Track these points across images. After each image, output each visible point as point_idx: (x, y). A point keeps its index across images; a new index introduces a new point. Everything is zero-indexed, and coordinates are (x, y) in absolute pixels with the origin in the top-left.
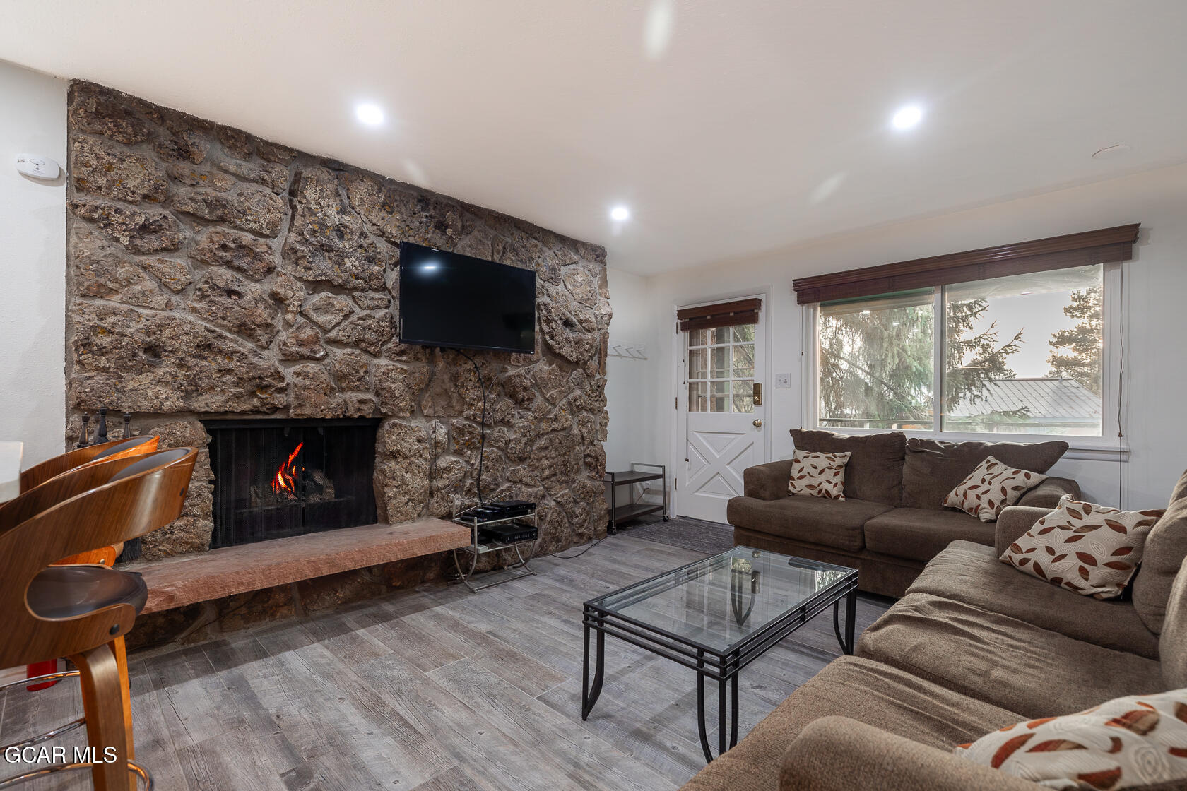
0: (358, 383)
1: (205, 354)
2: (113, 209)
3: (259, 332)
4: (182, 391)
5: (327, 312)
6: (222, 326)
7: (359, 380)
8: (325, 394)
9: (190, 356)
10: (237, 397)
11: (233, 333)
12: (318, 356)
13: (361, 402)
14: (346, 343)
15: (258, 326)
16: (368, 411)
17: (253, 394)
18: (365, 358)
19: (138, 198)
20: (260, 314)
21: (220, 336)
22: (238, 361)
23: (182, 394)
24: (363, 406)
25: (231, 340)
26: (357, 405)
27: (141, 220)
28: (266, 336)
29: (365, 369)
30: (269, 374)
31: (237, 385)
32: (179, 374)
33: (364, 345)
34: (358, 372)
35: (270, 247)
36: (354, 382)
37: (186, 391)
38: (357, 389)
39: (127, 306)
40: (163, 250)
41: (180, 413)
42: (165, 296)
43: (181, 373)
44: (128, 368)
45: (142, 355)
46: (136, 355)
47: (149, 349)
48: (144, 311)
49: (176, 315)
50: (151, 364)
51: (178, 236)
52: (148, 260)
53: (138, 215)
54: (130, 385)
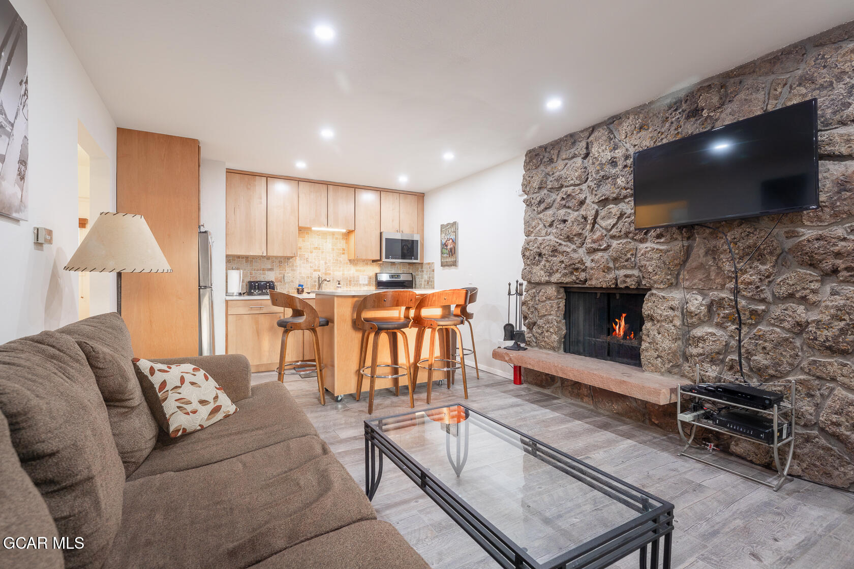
0: (626, 263)
1: (556, 254)
2: (531, 199)
3: (576, 239)
5: (609, 218)
6: (561, 239)
7: (627, 260)
8: (604, 272)
9: (548, 256)
10: (565, 275)
11: (566, 241)
12: (602, 248)
13: (626, 276)
14: (619, 237)
15: (575, 235)
16: (632, 283)
17: (572, 273)
18: (633, 244)
19: (537, 190)
20: (575, 229)
21: (560, 244)
22: (566, 256)
23: (548, 274)
24: (628, 280)
25: (565, 246)
26: (623, 278)
27: (538, 199)
28: (580, 240)
29: (631, 253)
30: (577, 262)
31: (565, 268)
33: (631, 235)
34: (626, 255)
35: (581, 190)
36: (623, 262)
37: (549, 273)
38: (624, 267)
39: (535, 237)
40: (546, 209)
41: (548, 283)
42: (546, 229)
43: (547, 264)
44: (534, 264)
45: (537, 258)
46: (535, 258)
47: (540, 255)
48: (540, 238)
49: (548, 237)
50: (540, 261)
51: (549, 200)
52: (541, 216)
53: (538, 197)
54: (534, 271)
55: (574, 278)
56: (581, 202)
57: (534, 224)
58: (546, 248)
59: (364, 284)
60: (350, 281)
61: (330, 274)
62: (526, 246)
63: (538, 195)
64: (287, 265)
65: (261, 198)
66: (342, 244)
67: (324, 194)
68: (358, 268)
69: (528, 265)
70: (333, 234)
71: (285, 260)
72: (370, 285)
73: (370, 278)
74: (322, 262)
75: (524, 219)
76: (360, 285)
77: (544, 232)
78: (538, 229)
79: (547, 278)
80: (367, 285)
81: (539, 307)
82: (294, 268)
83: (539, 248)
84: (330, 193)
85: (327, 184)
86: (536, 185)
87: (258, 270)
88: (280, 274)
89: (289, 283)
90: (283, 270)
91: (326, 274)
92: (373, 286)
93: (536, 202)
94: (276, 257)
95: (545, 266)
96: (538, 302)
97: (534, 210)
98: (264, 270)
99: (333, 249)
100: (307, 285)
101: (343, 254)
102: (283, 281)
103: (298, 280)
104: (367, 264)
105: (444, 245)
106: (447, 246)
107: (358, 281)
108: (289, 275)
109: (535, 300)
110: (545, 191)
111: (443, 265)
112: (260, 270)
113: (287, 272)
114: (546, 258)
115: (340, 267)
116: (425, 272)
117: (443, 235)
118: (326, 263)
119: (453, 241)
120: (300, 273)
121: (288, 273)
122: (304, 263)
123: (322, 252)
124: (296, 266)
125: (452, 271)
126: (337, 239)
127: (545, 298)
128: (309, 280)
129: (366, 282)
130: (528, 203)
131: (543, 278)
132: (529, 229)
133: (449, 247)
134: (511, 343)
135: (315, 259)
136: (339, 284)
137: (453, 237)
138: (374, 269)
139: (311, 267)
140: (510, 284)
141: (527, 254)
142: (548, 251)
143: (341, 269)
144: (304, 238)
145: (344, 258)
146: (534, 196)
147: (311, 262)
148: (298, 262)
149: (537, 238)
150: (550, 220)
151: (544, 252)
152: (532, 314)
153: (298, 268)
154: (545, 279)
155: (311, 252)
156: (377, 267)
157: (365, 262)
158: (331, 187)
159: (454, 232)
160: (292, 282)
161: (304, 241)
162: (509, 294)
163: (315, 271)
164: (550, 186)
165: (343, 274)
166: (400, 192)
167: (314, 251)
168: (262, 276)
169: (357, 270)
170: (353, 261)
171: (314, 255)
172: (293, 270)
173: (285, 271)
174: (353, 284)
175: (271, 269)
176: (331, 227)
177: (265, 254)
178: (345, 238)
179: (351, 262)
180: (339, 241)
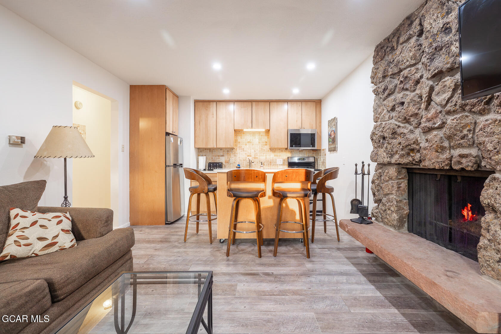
0: (462, 141)
1: (396, 136)
2: (378, 88)
3: (412, 119)
4: (390, 154)
5: (444, 92)
6: (399, 122)
7: (463, 138)
8: (437, 151)
9: (390, 138)
10: (402, 156)
11: (404, 123)
12: (436, 126)
13: (462, 156)
14: (454, 111)
15: (411, 116)
16: (468, 164)
17: (408, 154)
18: (471, 118)
19: (381, 79)
20: (411, 110)
21: (399, 127)
22: (403, 138)
23: (390, 156)
24: (464, 161)
25: (403, 127)
26: (458, 159)
27: (383, 88)
28: (416, 120)
29: (468, 128)
30: (412, 142)
31: (402, 149)
32: (388, 147)
33: (467, 108)
34: (461, 132)
35: (417, 69)
36: (459, 140)
38: (460, 146)
39: (381, 122)
40: (389, 95)
41: (390, 164)
42: (389, 114)
43: (389, 147)
44: (379, 147)
45: (381, 141)
46: (380, 141)
47: (384, 138)
48: (384, 123)
49: (391, 121)
50: (383, 144)
51: (391, 86)
52: (385, 102)
53: (382, 86)
54: (379, 153)
55: (411, 159)
56: (417, 81)
57: (380, 110)
58: (387, 131)
59: (280, 165)
60: (271, 162)
61: (257, 158)
62: (374, 131)
63: (383, 83)
64: (232, 153)
65: (213, 115)
66: (265, 139)
67: (250, 108)
68: (276, 154)
69: (376, 148)
70: (259, 133)
71: (230, 150)
72: (284, 165)
73: (284, 160)
74: (252, 151)
75: (373, 107)
76: (277, 165)
77: (387, 117)
78: (382, 114)
79: (389, 160)
80: (282, 165)
81: (383, 186)
82: (236, 155)
83: (382, 131)
84: (254, 107)
85: (251, 101)
86: (380, 75)
87: (216, 156)
88: (228, 158)
89: (232, 163)
90: (229, 156)
91: (255, 158)
92: (286, 165)
93: (382, 90)
94: (226, 148)
95: (386, 148)
96: (382, 181)
97: (381, 98)
98: (219, 156)
99: (259, 143)
100: (243, 165)
101: (266, 145)
102: (229, 163)
103: (238, 162)
104: (282, 151)
105: (330, 135)
106: (331, 136)
107: (276, 162)
108: (232, 159)
109: (381, 179)
110: (388, 79)
111: (330, 150)
113: (232, 157)
114: (388, 140)
115: (264, 153)
116: (322, 156)
117: (329, 128)
118: (255, 151)
119: (334, 132)
120: (239, 158)
122: (241, 151)
123: (253, 145)
124: (237, 154)
125: (334, 154)
126: (262, 135)
127: (388, 178)
128: (245, 162)
129: (282, 163)
130: (376, 92)
131: (385, 160)
132: (377, 116)
133: (332, 137)
134: (356, 216)
135: (248, 149)
136: (262, 164)
137: (334, 129)
138: (286, 155)
139: (246, 154)
140: (356, 165)
141: (374, 138)
142: (389, 134)
143: (265, 155)
144: (242, 136)
145: (267, 147)
146: (379, 85)
147: (245, 151)
148: (238, 151)
149: (382, 122)
150: (391, 105)
151: (386, 135)
152: (378, 192)
153: (238, 155)
154: (386, 160)
155: (246, 145)
156: (289, 153)
157: (281, 150)
158: (254, 103)
159: (335, 125)
161: (241, 138)
162: (356, 173)
163: (248, 156)
164: (390, 73)
165: (266, 158)
166: (302, 101)
167: (247, 144)
168: (218, 159)
169: (275, 156)
170: (272, 150)
171: (247, 146)
172: (235, 156)
173: (231, 156)
174: (273, 165)
175: (223, 156)
176: (255, 128)
177: (215, 147)
178: (266, 135)
179: (271, 150)
180: (263, 137)
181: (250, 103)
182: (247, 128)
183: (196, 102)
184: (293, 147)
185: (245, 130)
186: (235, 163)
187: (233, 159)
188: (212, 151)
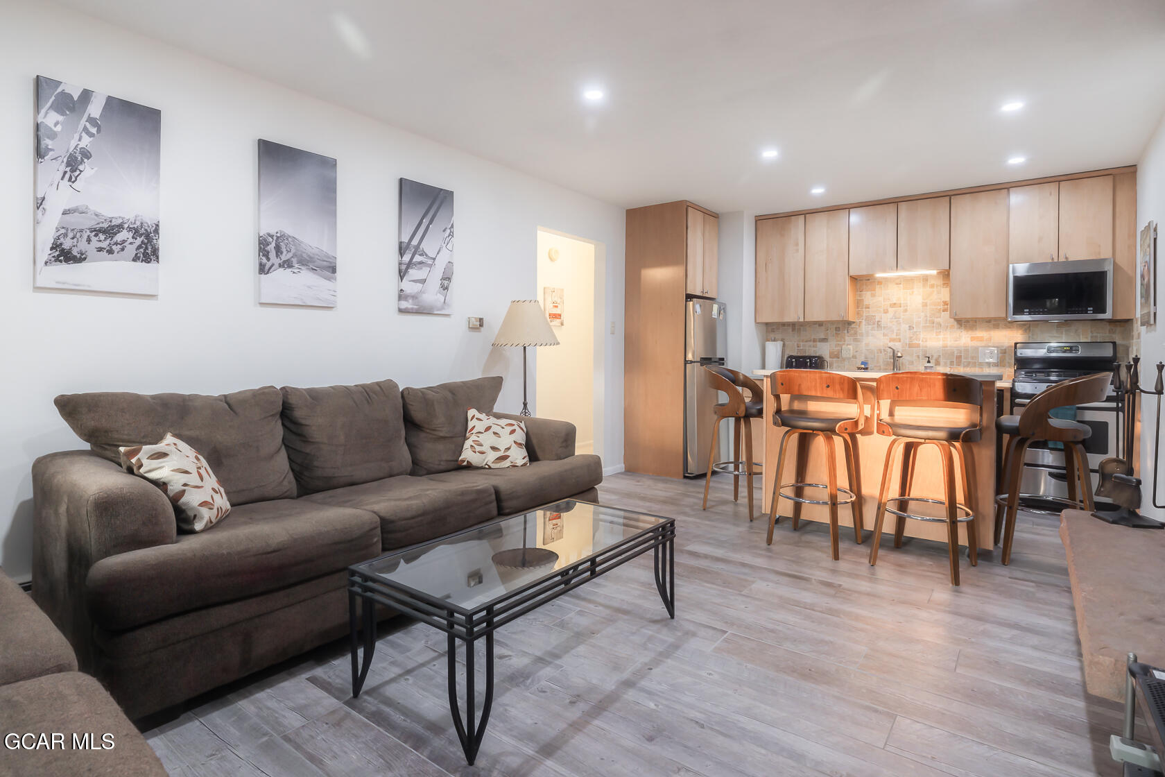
59: (988, 363)
60: (959, 357)
61: (918, 346)
64: (848, 332)
65: (797, 245)
67: (892, 219)
68: (977, 334)
70: (925, 279)
71: (843, 326)
72: (1002, 365)
73: (1004, 352)
74: (904, 327)
76: (980, 364)
80: (995, 364)
82: (858, 337)
84: (903, 216)
85: (895, 201)
87: (808, 341)
88: (836, 346)
89: (848, 358)
90: (840, 341)
92: (1010, 367)
94: (832, 322)
98: (814, 341)
99: (925, 305)
100: (877, 362)
101: (946, 310)
102: (840, 357)
103: (863, 355)
104: (997, 326)
107: (974, 357)
108: (849, 347)
111: (1142, 322)
112: (810, 341)
113: (846, 343)
115: (938, 333)
118: (911, 328)
120: (867, 345)
121: (848, 345)
122: (873, 329)
123: (905, 311)
124: (862, 335)
126: (932, 286)
128: (881, 354)
129: (995, 359)
133: (1145, 282)
135: (891, 322)
136: (929, 362)
138: (1009, 337)
139: (884, 335)
143: (941, 336)
144: (874, 290)
145: (949, 317)
147: (884, 328)
148: (864, 328)
153: (864, 337)
155: (886, 312)
156: (1020, 332)
158: (903, 205)
160: (854, 357)
161: (873, 295)
163: (890, 340)
165: (940, 345)
166: (1059, 178)
167: (890, 309)
168: (813, 349)
169: (973, 339)
170: (964, 323)
171: (890, 315)
172: (856, 340)
173: (845, 341)
174: (966, 364)
175: (824, 340)
176: (904, 269)
177: (802, 320)
178: (944, 284)
179: (961, 325)
180: (935, 289)
181: (892, 207)
182: (884, 271)
183: (760, 220)
184: (1022, 313)
185: (879, 275)
186: (856, 358)
187: (851, 347)
188: (799, 330)
